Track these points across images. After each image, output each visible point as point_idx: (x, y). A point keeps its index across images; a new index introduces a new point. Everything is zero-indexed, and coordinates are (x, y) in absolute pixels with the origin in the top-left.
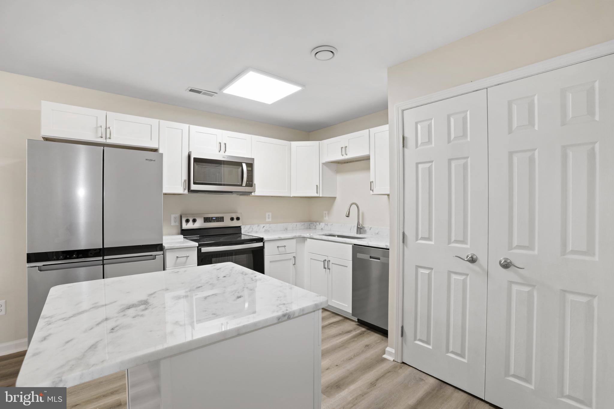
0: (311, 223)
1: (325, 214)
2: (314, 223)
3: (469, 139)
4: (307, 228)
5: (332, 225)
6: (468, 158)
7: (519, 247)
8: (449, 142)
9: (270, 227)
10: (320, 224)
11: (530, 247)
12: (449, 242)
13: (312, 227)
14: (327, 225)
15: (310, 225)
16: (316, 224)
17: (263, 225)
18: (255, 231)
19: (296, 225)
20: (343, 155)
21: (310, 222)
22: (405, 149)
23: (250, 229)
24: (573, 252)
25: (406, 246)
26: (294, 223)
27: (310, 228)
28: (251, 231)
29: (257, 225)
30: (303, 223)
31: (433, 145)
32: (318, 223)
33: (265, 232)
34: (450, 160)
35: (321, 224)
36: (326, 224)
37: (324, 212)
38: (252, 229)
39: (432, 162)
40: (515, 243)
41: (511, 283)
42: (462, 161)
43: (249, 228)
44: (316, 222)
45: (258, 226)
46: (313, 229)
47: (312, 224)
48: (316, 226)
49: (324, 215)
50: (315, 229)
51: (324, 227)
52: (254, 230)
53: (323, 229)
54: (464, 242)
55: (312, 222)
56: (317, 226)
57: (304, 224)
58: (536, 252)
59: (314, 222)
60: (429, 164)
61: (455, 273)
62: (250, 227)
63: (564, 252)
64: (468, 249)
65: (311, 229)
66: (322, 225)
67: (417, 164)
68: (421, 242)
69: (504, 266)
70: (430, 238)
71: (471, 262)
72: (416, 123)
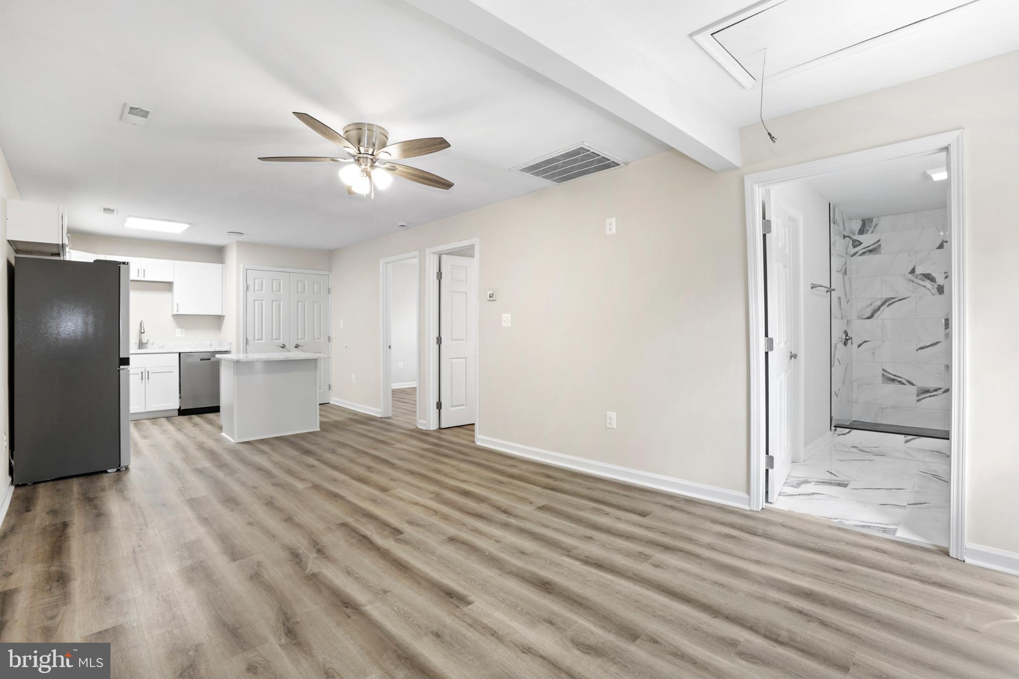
3: (281, 292)
6: (281, 301)
7: (301, 339)
11: (304, 339)
12: (272, 340)
22: (248, 292)
25: (248, 345)
31: (264, 292)
34: (273, 301)
40: (299, 337)
42: (278, 302)
54: (279, 339)
58: (306, 340)
60: (261, 301)
63: (314, 339)
64: (281, 342)
67: (255, 300)
68: (258, 341)
69: (296, 347)
70: (262, 339)
71: (283, 347)
72: (255, 279)
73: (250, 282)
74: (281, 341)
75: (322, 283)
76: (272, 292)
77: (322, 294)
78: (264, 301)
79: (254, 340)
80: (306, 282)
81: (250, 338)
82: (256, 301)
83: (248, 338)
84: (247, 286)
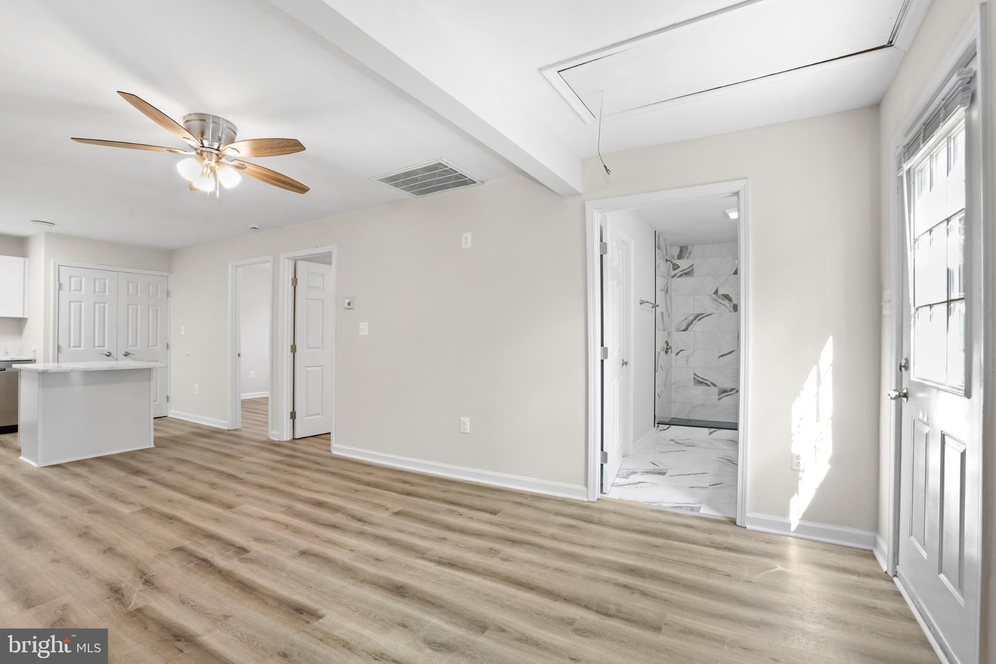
3: (107, 294)
6: (106, 303)
7: (132, 346)
11: (136, 346)
12: (94, 347)
22: (60, 291)
24: (152, 346)
25: (60, 353)
31: (83, 292)
34: (95, 303)
39: (82, 302)
40: (130, 345)
42: (103, 305)
54: (104, 346)
58: (139, 347)
60: (80, 303)
63: (148, 346)
64: (106, 349)
67: (70, 302)
68: (73, 349)
69: (126, 355)
70: (80, 346)
71: (108, 356)
72: (70, 277)
73: (64, 281)
74: (106, 347)
75: (159, 285)
76: (95, 293)
77: (159, 297)
79: (69, 347)
80: (139, 283)
81: (63, 344)
83: (60, 344)
84: (60, 285)
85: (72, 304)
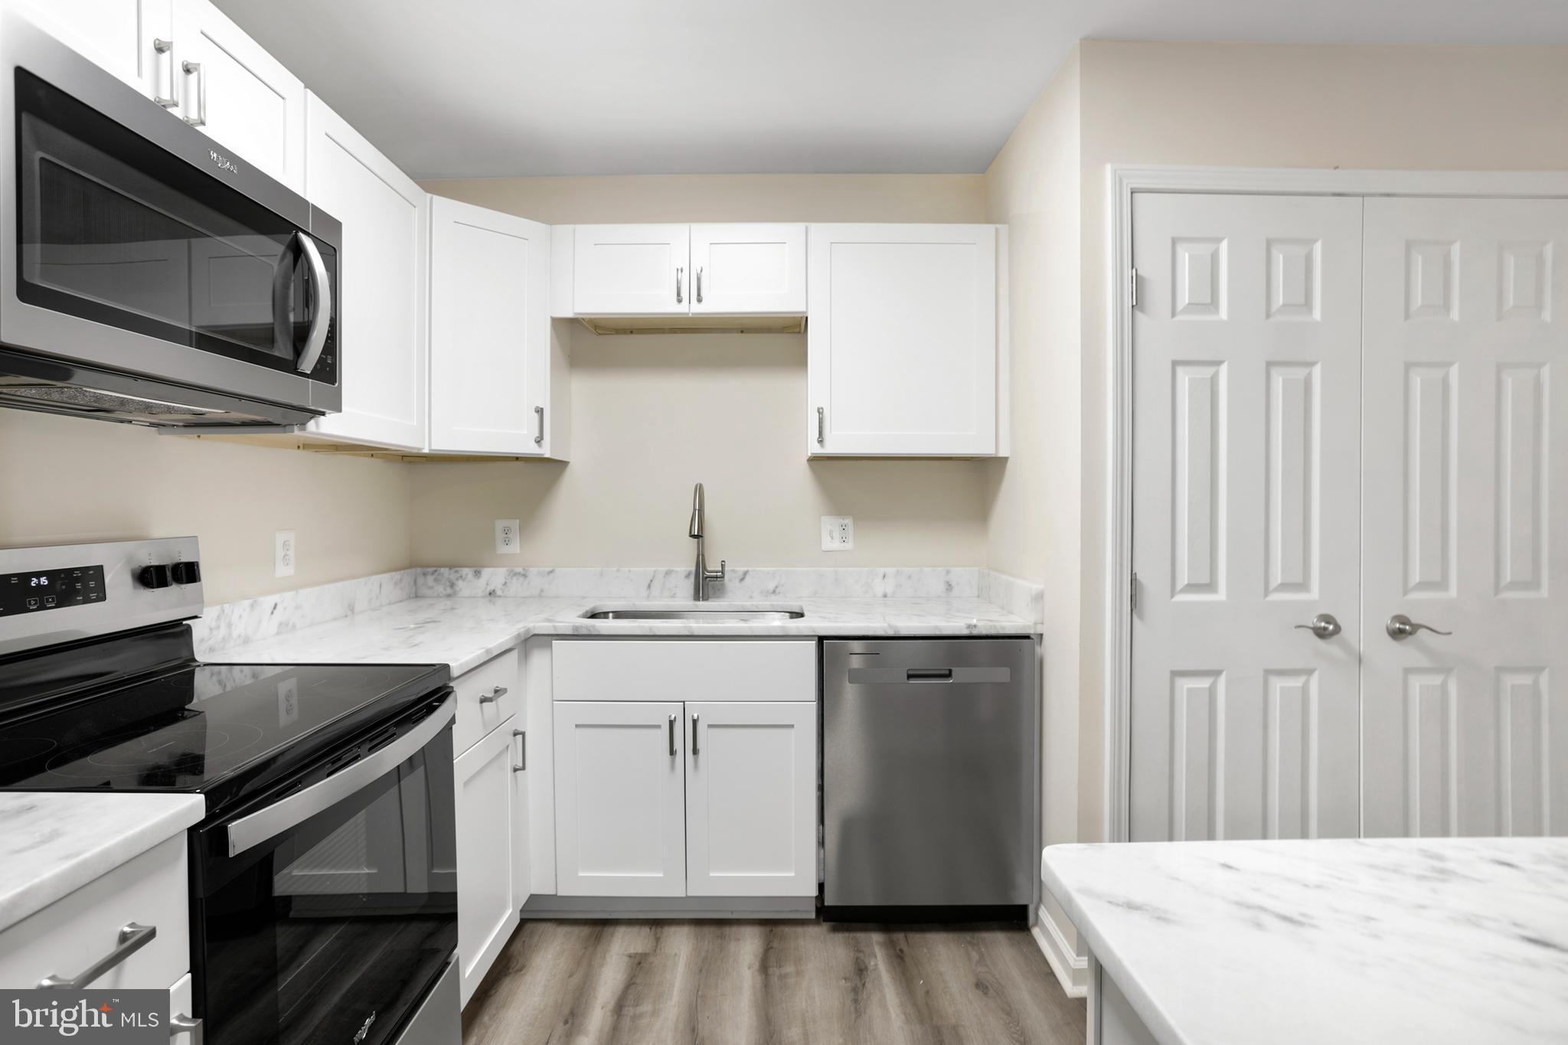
0: (425, 574)
1: (507, 531)
2: (445, 571)
3: (1317, 315)
4: (409, 598)
5: (551, 572)
6: (1312, 364)
7: (1421, 586)
8: (1268, 315)
9: (298, 607)
10: (477, 574)
11: (1442, 585)
12: (1267, 592)
13: (431, 588)
14: (525, 576)
15: (415, 582)
16: (453, 577)
17: (268, 601)
18: (239, 636)
19: (381, 586)
20: (680, 301)
21: (419, 570)
22: (1139, 315)
23: (218, 627)
24: (1512, 585)
25: (1141, 618)
26: (373, 578)
27: (417, 596)
28: (224, 639)
29: (246, 603)
30: (397, 575)
31: (1223, 314)
32: (467, 572)
33: (278, 634)
34: (1270, 366)
35: (486, 572)
36: (520, 570)
37: (500, 524)
38: (229, 625)
39: (1219, 363)
40: (1416, 577)
41: (1408, 671)
42: (1300, 373)
43: (213, 624)
44: (452, 566)
45: (252, 606)
46: (438, 596)
47: (430, 579)
48: (452, 585)
49: (500, 535)
50: (449, 596)
51: (505, 584)
52: (235, 634)
53: (499, 593)
54: (1303, 586)
55: (430, 570)
56: (460, 584)
57: (401, 580)
59: (446, 566)
60: (1211, 370)
61: (1281, 673)
62: (219, 617)
63: (1497, 587)
65: (423, 597)
66: (494, 576)
67: (1175, 364)
68: (1186, 597)
69: (1397, 634)
70: (1210, 587)
71: (1323, 634)
72: (1174, 242)
73: (1152, 266)
74: (1314, 594)
75: (1549, 249)
78: (1224, 369)
80: (1454, 248)
81: (1153, 576)
82: (1180, 370)
83: (1140, 567)
84: (1139, 282)
85: (1184, 376)
